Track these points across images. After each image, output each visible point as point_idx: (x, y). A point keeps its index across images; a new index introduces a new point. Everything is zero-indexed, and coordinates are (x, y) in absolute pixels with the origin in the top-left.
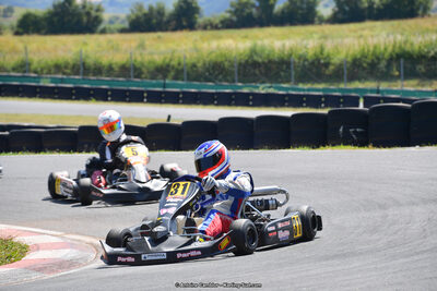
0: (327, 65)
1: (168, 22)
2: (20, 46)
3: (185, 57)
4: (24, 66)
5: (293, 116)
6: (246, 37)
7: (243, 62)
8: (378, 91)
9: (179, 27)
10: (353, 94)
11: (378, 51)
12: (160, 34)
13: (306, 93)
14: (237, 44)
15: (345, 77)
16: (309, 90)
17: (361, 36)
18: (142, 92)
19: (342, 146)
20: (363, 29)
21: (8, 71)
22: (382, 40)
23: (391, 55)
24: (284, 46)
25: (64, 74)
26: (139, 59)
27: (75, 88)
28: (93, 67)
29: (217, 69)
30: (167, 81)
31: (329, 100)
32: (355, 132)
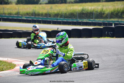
0: (104, 14)
1: (59, 1)
2: (17, 8)
3: (63, 11)
4: (18, 13)
5: (93, 28)
6: (81, 6)
7: (80, 13)
8: (118, 22)
9: (62, 3)
10: (111, 22)
11: (118, 10)
12: (56, 5)
13: (98, 22)
14: (78, 8)
15: (109, 17)
16: (98, 21)
17: (114, 6)
18: (51, 21)
19: (107, 37)
20: (115, 4)
21: (13, 15)
22: (120, 7)
23: (122, 11)
24: (91, 8)
25: (29, 16)
26: (50, 12)
27: (32, 20)
28: (37, 14)
29: (72, 15)
30: (58, 18)
31: (104, 24)
32: (110, 33)
